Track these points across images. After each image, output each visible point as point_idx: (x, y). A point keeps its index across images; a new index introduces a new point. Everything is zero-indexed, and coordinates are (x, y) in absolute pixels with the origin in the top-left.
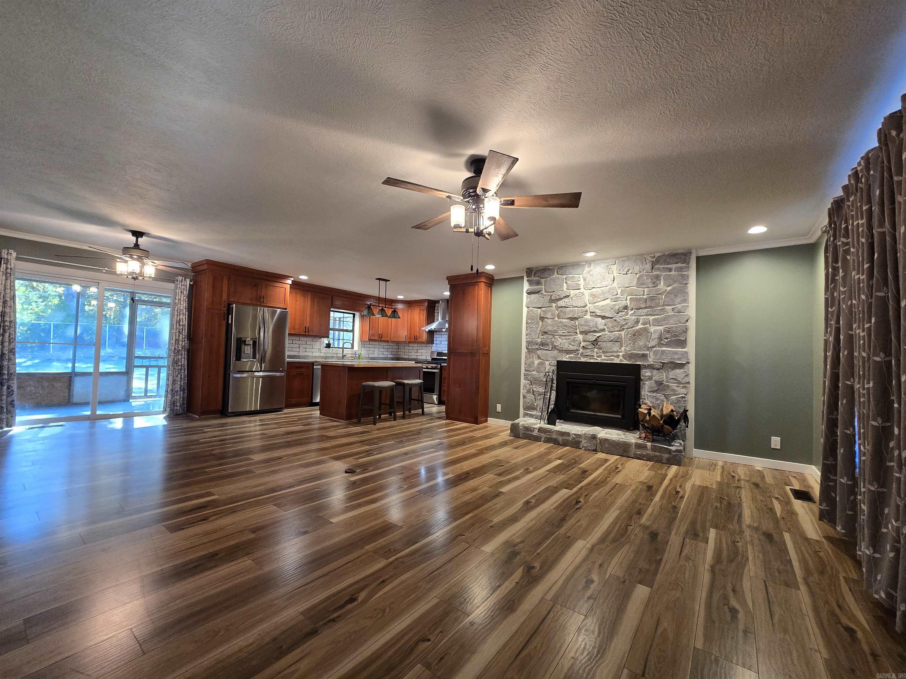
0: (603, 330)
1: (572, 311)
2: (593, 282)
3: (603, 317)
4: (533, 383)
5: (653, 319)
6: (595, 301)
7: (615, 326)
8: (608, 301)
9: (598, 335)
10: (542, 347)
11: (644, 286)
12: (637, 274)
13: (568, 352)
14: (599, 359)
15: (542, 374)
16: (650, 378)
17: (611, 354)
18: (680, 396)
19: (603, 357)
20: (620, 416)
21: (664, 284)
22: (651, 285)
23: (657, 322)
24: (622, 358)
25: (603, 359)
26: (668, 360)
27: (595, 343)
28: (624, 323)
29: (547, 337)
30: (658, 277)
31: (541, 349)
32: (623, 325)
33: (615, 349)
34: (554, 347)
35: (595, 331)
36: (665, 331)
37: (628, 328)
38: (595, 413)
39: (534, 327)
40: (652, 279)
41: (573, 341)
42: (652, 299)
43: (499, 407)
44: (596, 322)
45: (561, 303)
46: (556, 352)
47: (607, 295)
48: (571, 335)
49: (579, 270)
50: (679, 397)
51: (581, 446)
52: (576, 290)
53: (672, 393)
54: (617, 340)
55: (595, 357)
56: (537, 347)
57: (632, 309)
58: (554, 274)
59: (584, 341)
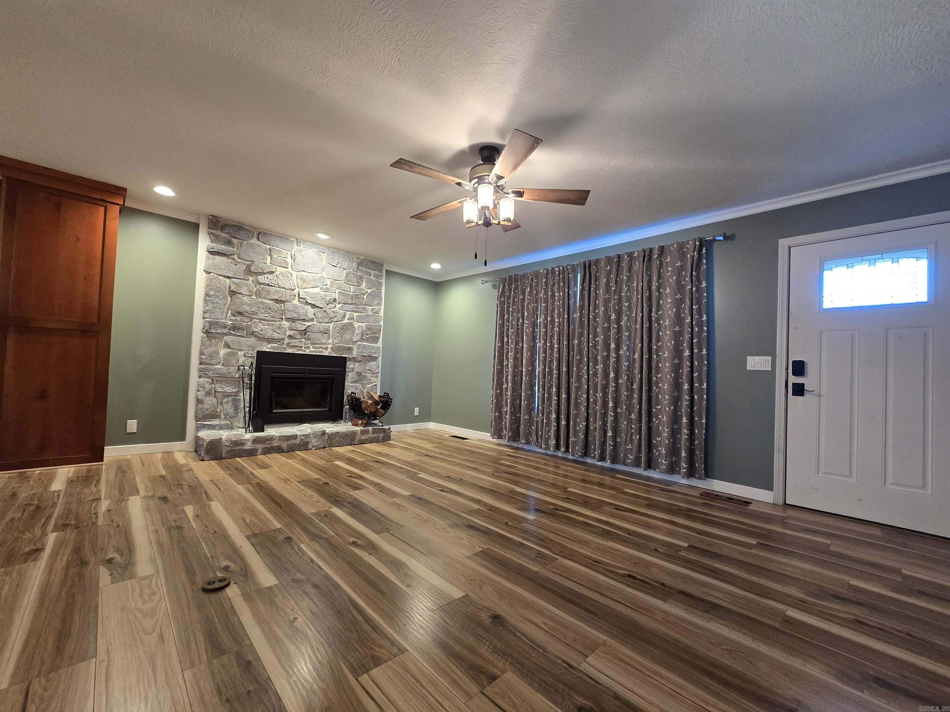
0: (312, 320)
1: (277, 292)
2: (304, 264)
3: (314, 306)
4: (215, 382)
5: (357, 316)
6: (305, 285)
7: (324, 317)
8: (317, 290)
9: (308, 324)
10: (233, 332)
11: (350, 283)
12: (344, 269)
13: (270, 340)
14: (308, 351)
15: (233, 369)
16: (353, 370)
17: (320, 346)
18: (374, 384)
19: (312, 349)
20: (326, 409)
21: (366, 286)
22: (356, 284)
23: (359, 320)
24: (330, 351)
25: (310, 350)
26: (367, 354)
27: (304, 332)
28: (333, 315)
29: (241, 319)
30: (361, 278)
31: (231, 334)
32: (332, 318)
33: (324, 341)
34: (253, 334)
35: (305, 319)
36: (367, 328)
37: (336, 321)
38: (302, 410)
39: (220, 302)
40: (357, 278)
41: (279, 328)
42: (357, 297)
43: (132, 425)
44: (306, 309)
45: (261, 279)
46: (253, 339)
47: (317, 284)
48: (275, 321)
49: (288, 246)
50: (373, 386)
51: (310, 446)
52: (282, 267)
53: (368, 382)
54: (326, 332)
55: (303, 348)
56: (225, 331)
57: (339, 303)
58: (253, 238)
59: (291, 329)
